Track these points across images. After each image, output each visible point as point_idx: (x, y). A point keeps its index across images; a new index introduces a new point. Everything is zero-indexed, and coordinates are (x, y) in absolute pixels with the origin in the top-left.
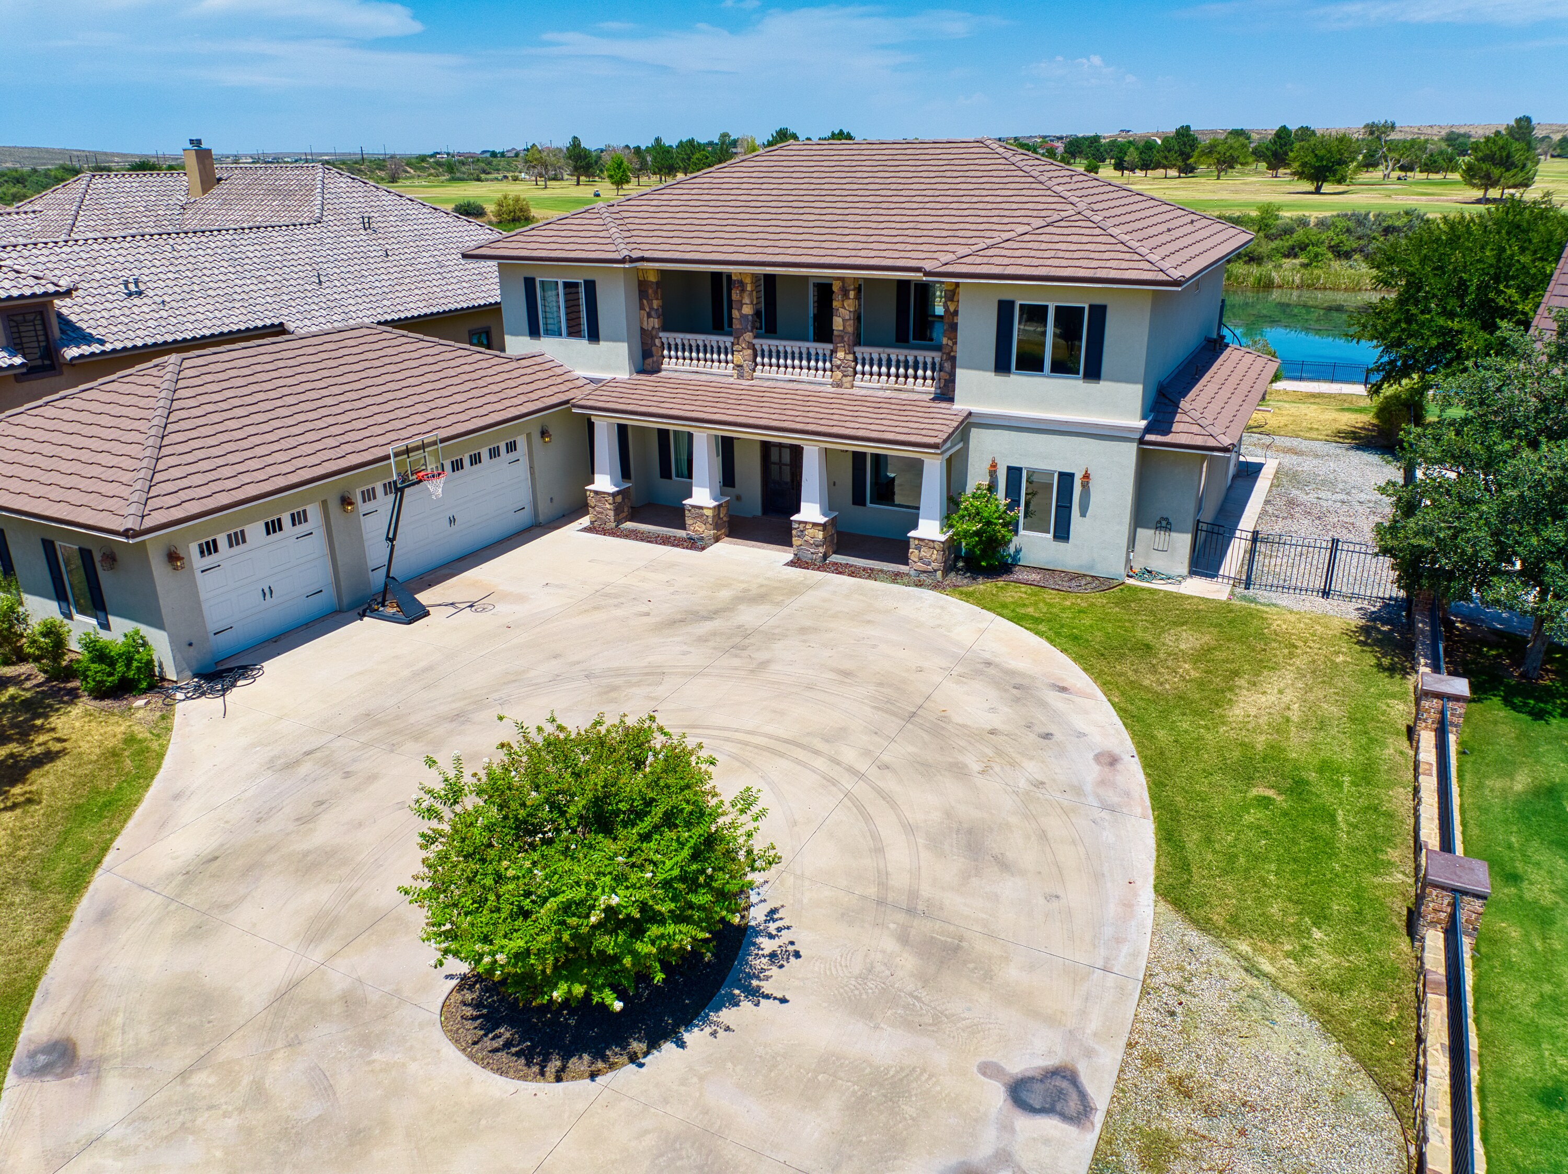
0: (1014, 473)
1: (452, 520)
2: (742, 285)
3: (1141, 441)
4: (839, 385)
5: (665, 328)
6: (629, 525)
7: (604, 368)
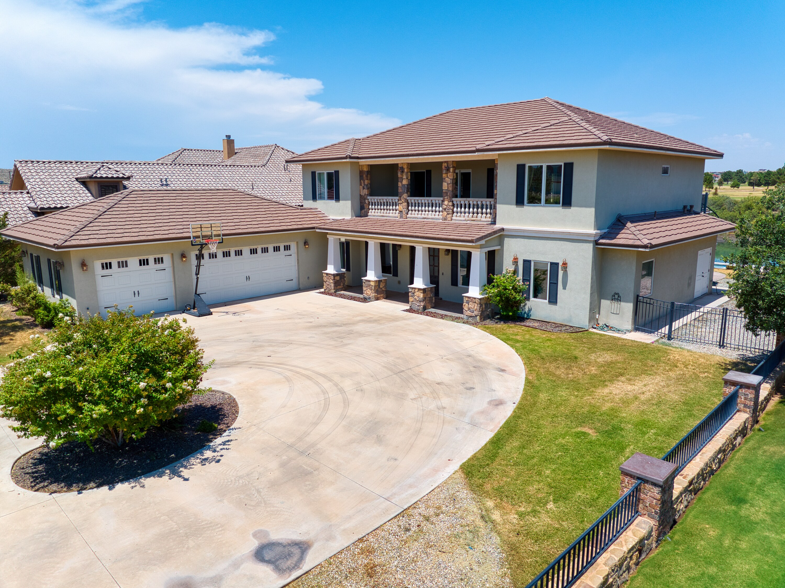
0: (527, 263)
1: (248, 278)
3: (596, 243)
4: (445, 219)
5: (371, 194)
7: (340, 214)
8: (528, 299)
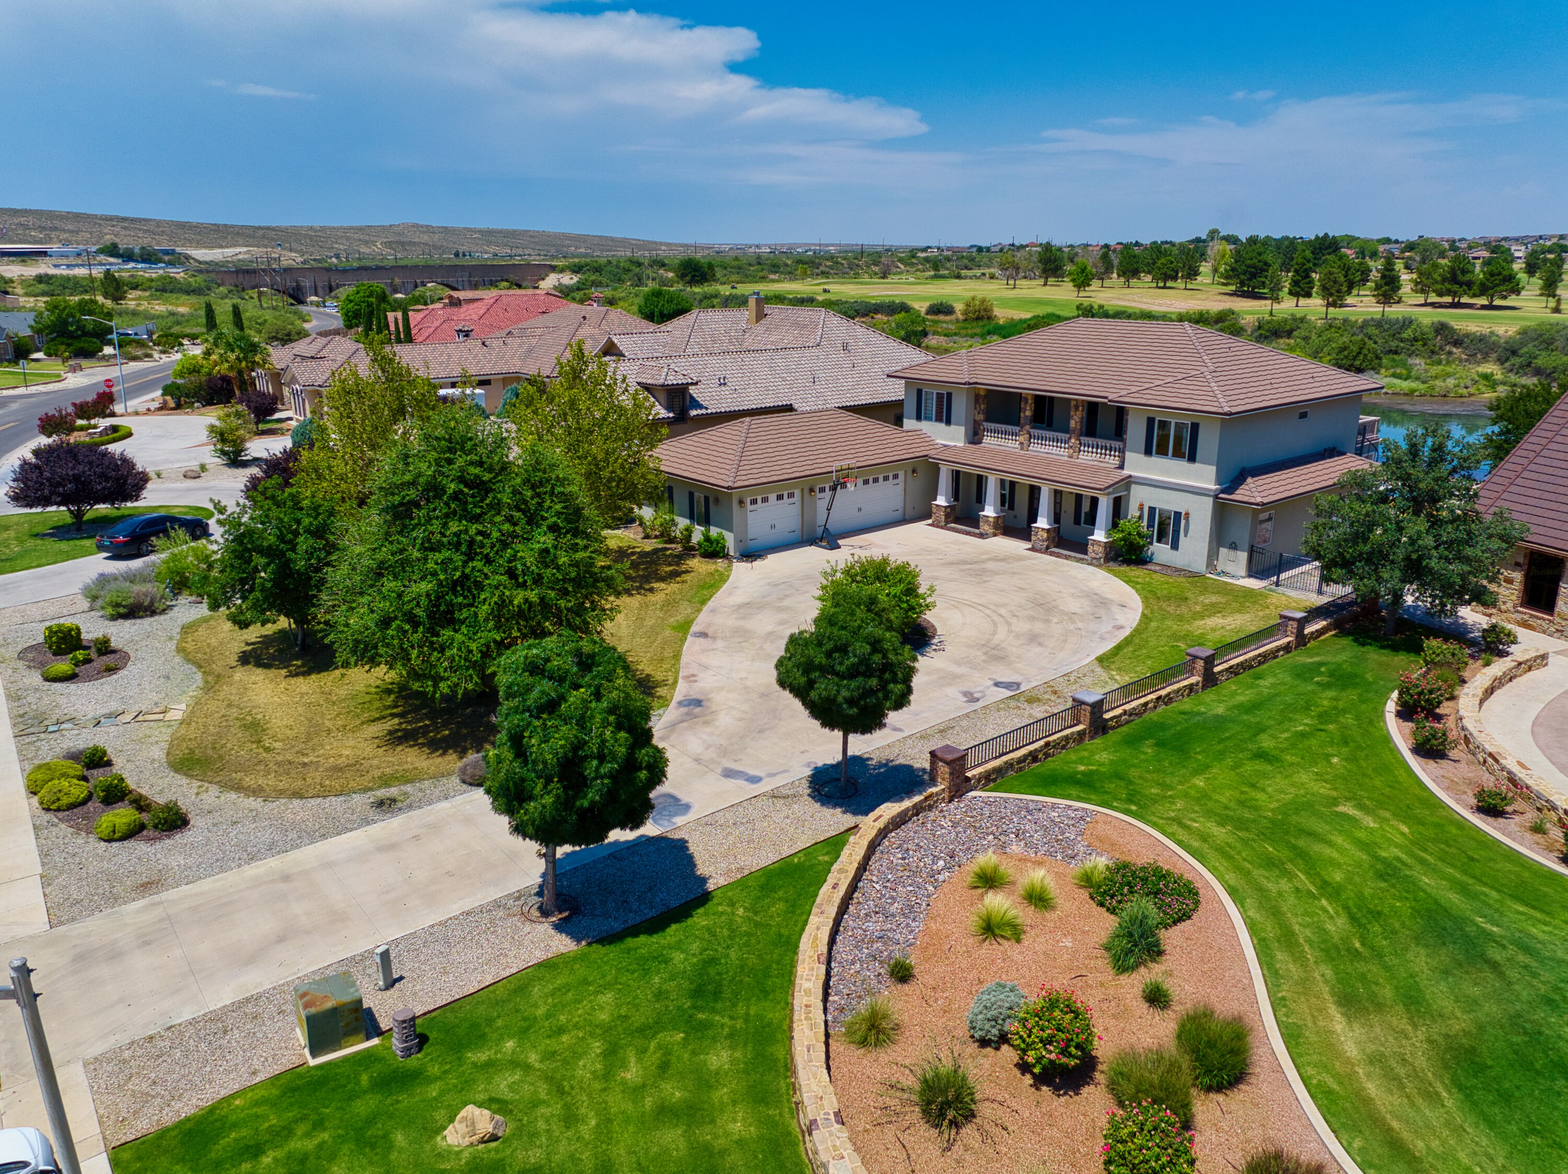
0: (1152, 510)
1: (860, 510)
2: (1026, 399)
3: (1216, 497)
4: (1071, 457)
5: (987, 420)
6: (953, 525)
7: (951, 440)
8: (1151, 543)
